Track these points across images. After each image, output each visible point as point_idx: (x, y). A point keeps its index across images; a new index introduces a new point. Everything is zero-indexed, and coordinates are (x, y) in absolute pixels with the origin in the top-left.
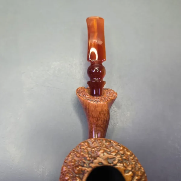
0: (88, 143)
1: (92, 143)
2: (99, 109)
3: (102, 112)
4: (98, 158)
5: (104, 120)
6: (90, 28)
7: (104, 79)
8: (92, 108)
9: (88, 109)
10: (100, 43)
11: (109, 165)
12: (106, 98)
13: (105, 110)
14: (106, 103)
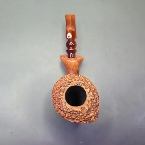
0: (67, 77)
1: (69, 76)
2: (73, 64)
3: (75, 66)
4: (72, 82)
5: (76, 71)
6: (67, 21)
7: (76, 49)
8: (69, 64)
9: (67, 65)
10: (74, 30)
11: (77, 85)
12: (77, 59)
13: (77, 65)
14: (77, 61)
